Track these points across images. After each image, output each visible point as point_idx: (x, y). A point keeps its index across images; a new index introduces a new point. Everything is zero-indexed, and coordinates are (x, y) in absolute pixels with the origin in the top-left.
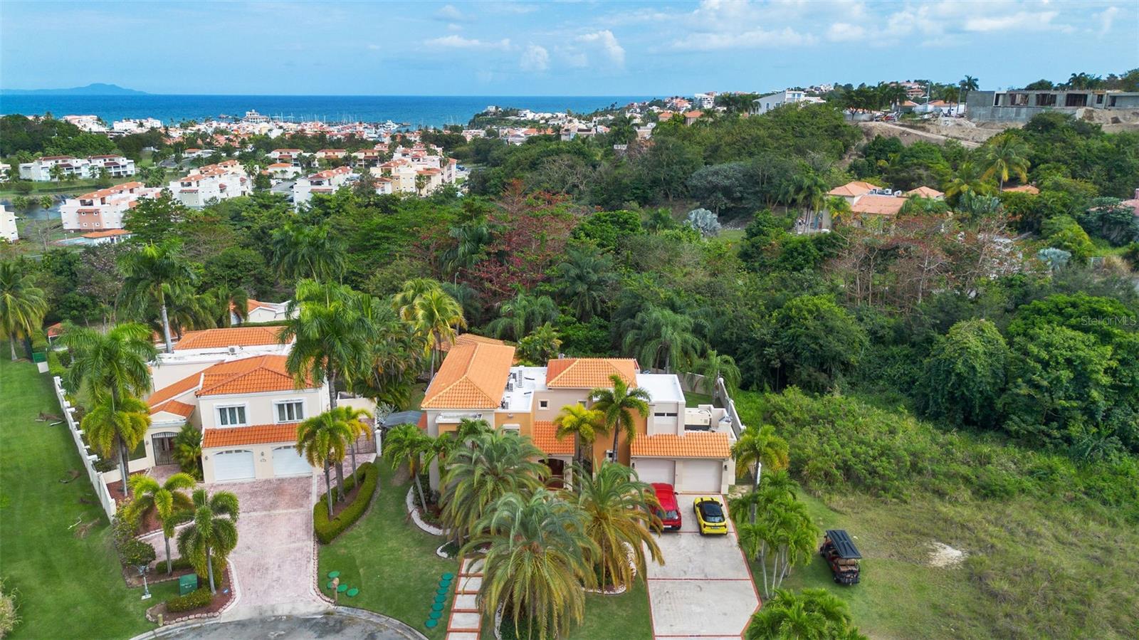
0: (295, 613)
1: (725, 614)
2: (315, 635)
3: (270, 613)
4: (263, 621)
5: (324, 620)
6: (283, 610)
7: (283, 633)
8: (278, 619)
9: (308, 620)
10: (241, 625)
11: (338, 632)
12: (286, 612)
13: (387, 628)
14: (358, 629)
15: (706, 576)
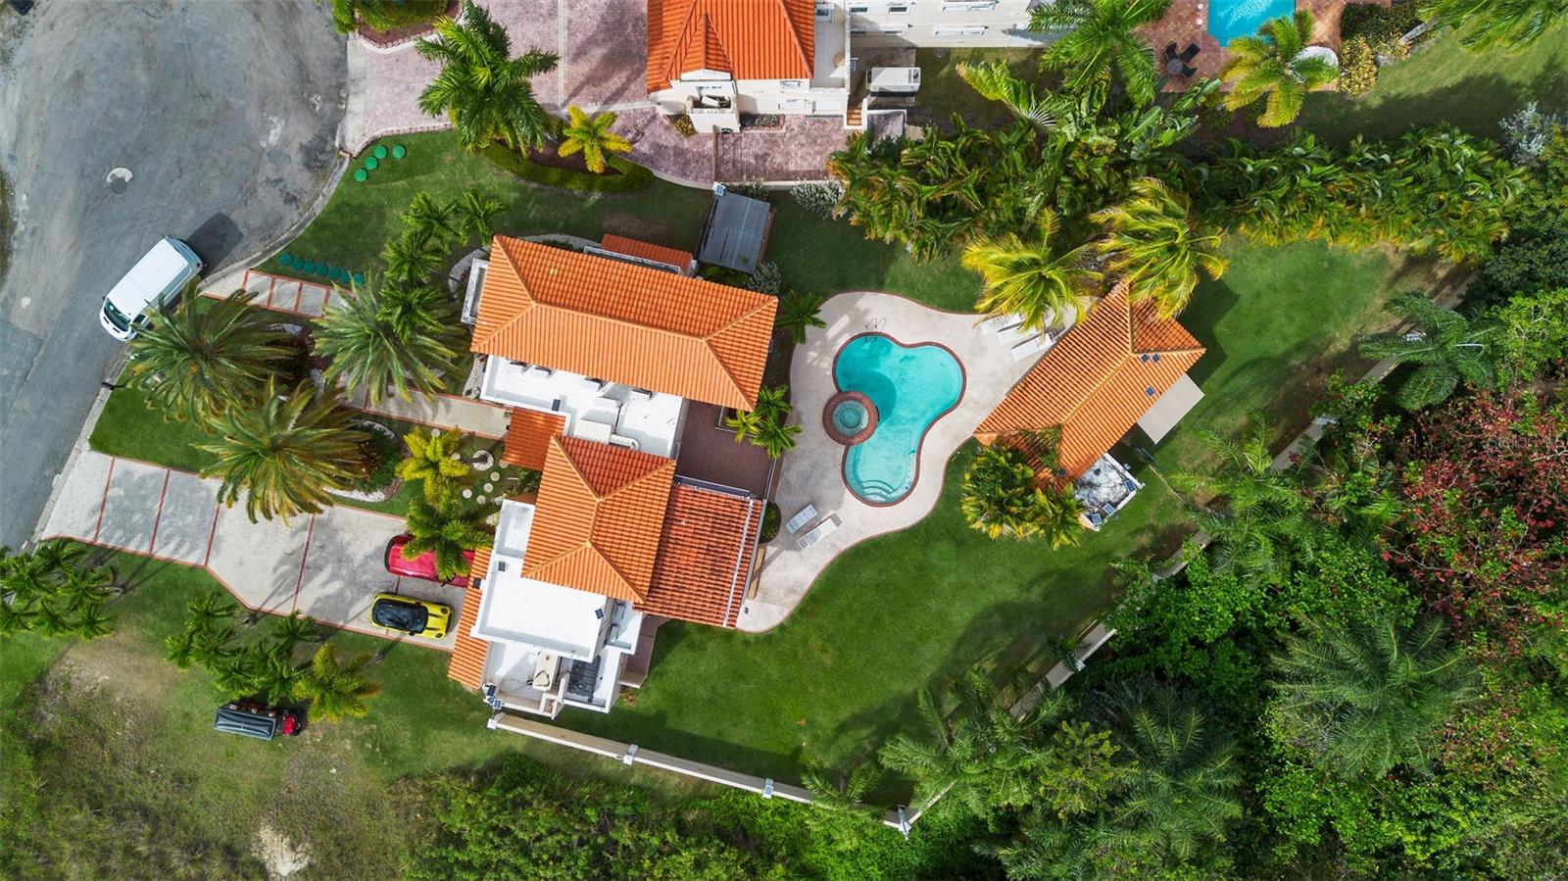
0: (349, 117)
1: (241, 564)
2: (304, 142)
3: (352, 89)
4: (341, 86)
5: (328, 148)
6: (355, 104)
7: (318, 108)
8: (340, 100)
9: (333, 132)
10: (340, 64)
11: (307, 166)
12: (351, 107)
13: (301, 215)
14: (308, 187)
15: (308, 568)
